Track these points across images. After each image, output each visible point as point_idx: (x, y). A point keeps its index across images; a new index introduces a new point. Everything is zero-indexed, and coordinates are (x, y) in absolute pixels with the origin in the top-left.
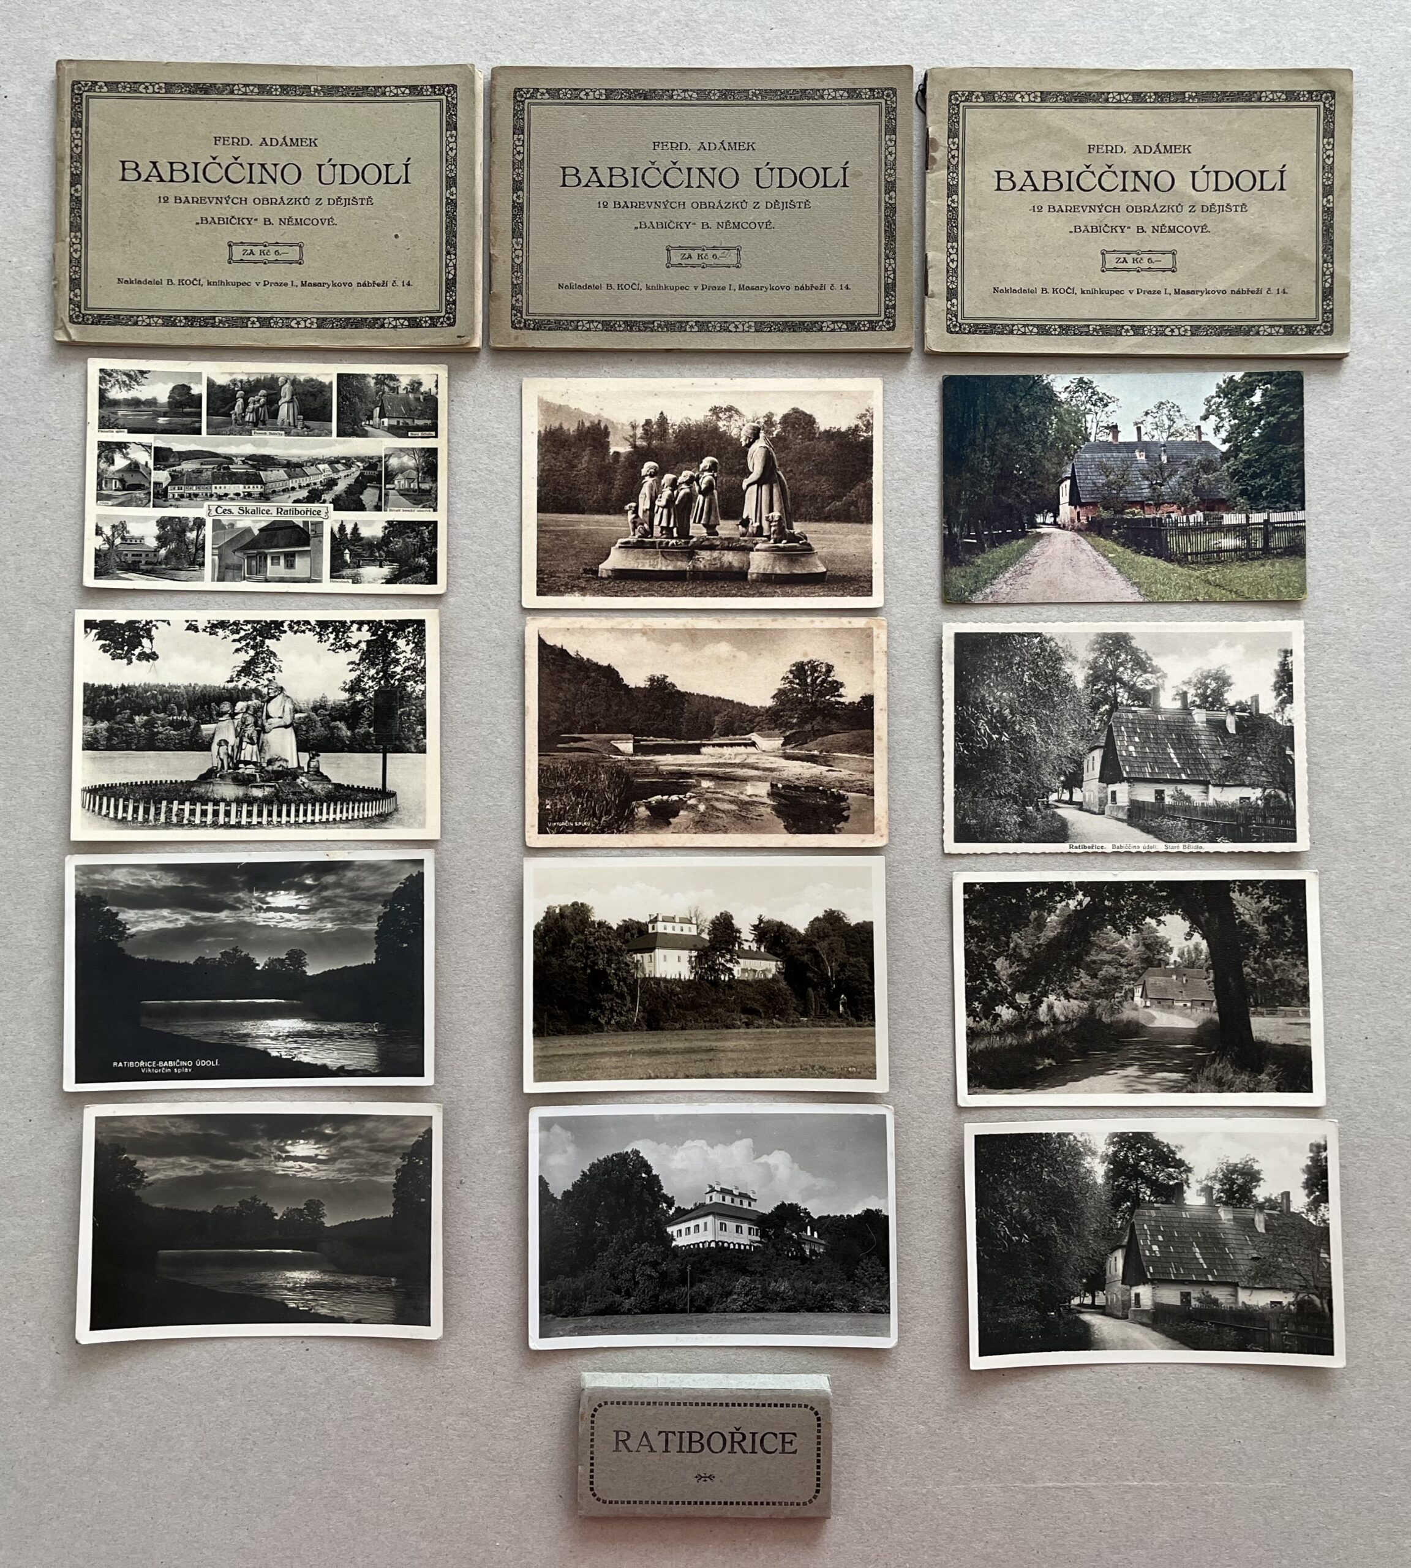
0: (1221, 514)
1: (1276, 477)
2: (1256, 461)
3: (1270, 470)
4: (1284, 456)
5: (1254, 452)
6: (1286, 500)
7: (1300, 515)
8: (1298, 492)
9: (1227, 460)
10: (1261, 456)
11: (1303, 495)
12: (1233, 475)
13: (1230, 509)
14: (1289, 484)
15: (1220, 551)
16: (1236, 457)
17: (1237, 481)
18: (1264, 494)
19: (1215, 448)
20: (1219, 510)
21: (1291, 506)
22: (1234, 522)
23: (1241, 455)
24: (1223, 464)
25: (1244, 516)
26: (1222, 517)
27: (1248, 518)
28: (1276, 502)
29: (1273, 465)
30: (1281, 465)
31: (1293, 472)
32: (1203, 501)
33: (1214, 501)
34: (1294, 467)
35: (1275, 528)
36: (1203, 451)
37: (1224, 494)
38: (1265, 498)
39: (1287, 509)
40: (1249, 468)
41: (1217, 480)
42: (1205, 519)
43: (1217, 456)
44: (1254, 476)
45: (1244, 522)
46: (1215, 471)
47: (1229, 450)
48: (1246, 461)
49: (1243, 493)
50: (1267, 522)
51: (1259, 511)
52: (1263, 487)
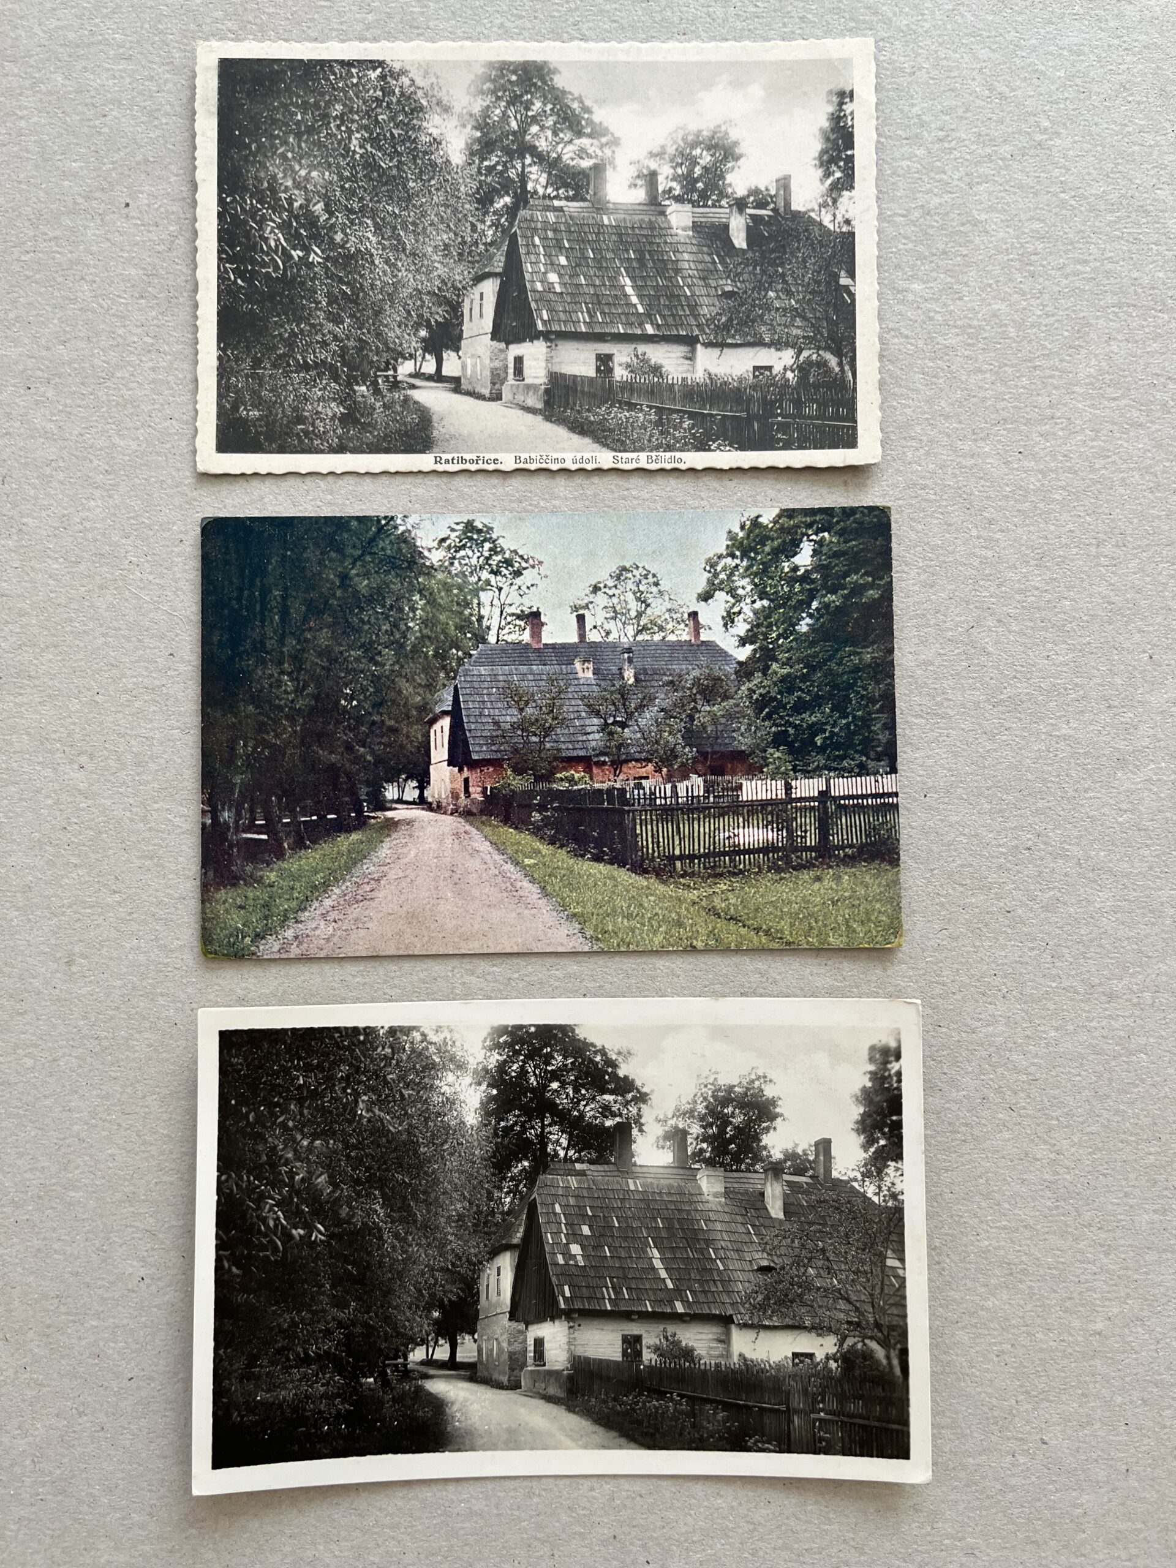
0: (737, 780)
1: (841, 708)
2: (804, 678)
3: (831, 696)
4: (856, 669)
5: (799, 661)
6: (862, 753)
7: (888, 783)
8: (883, 737)
9: (749, 675)
10: (812, 669)
11: (892, 744)
12: (761, 704)
13: (754, 771)
14: (866, 722)
15: (737, 851)
16: (765, 671)
17: (769, 717)
18: (819, 740)
19: (724, 655)
20: (734, 773)
21: (871, 764)
22: (762, 796)
23: (775, 666)
24: (740, 683)
25: (780, 784)
26: (740, 787)
27: (788, 788)
28: (842, 758)
29: (835, 686)
30: (850, 687)
31: (873, 701)
32: (703, 755)
33: (723, 755)
34: (875, 689)
35: (840, 806)
36: (703, 660)
37: (743, 742)
38: (822, 750)
39: (862, 770)
40: (790, 691)
41: (730, 716)
42: (707, 791)
43: (730, 669)
44: (800, 707)
45: (781, 795)
46: (726, 697)
47: (751, 658)
48: (784, 679)
49: (779, 740)
50: (824, 795)
51: (809, 774)
52: (816, 729)
